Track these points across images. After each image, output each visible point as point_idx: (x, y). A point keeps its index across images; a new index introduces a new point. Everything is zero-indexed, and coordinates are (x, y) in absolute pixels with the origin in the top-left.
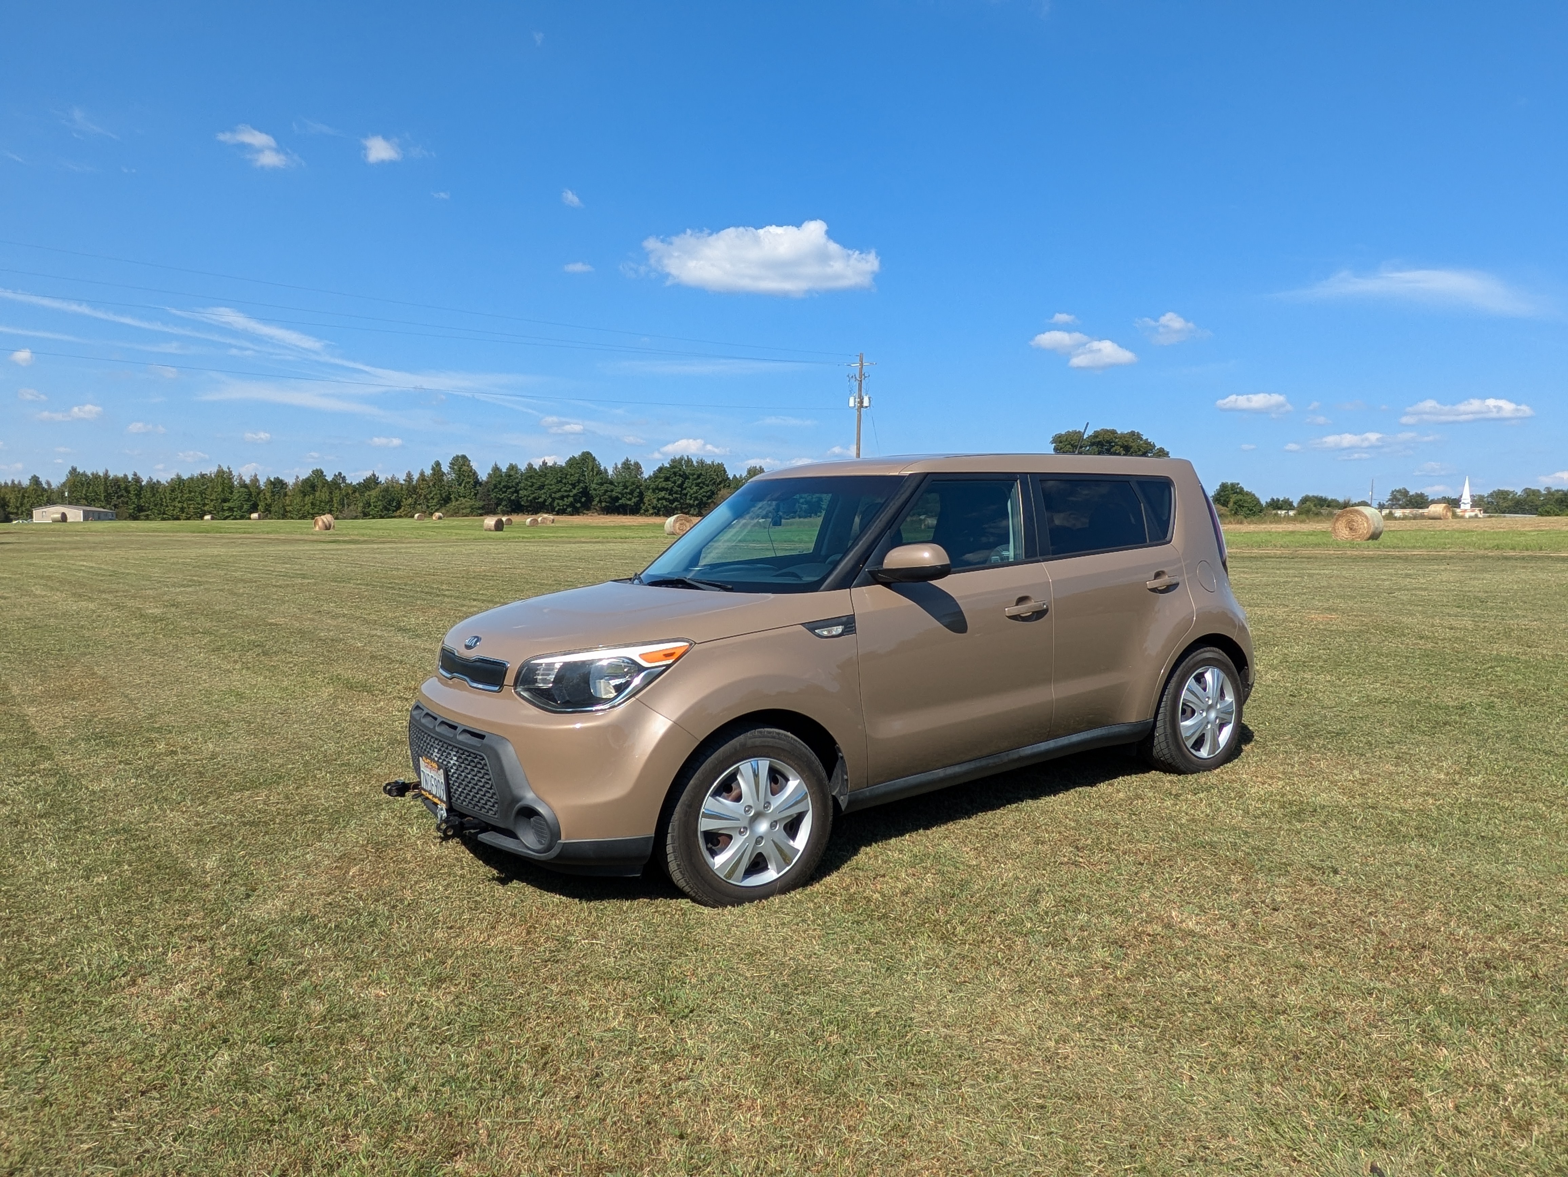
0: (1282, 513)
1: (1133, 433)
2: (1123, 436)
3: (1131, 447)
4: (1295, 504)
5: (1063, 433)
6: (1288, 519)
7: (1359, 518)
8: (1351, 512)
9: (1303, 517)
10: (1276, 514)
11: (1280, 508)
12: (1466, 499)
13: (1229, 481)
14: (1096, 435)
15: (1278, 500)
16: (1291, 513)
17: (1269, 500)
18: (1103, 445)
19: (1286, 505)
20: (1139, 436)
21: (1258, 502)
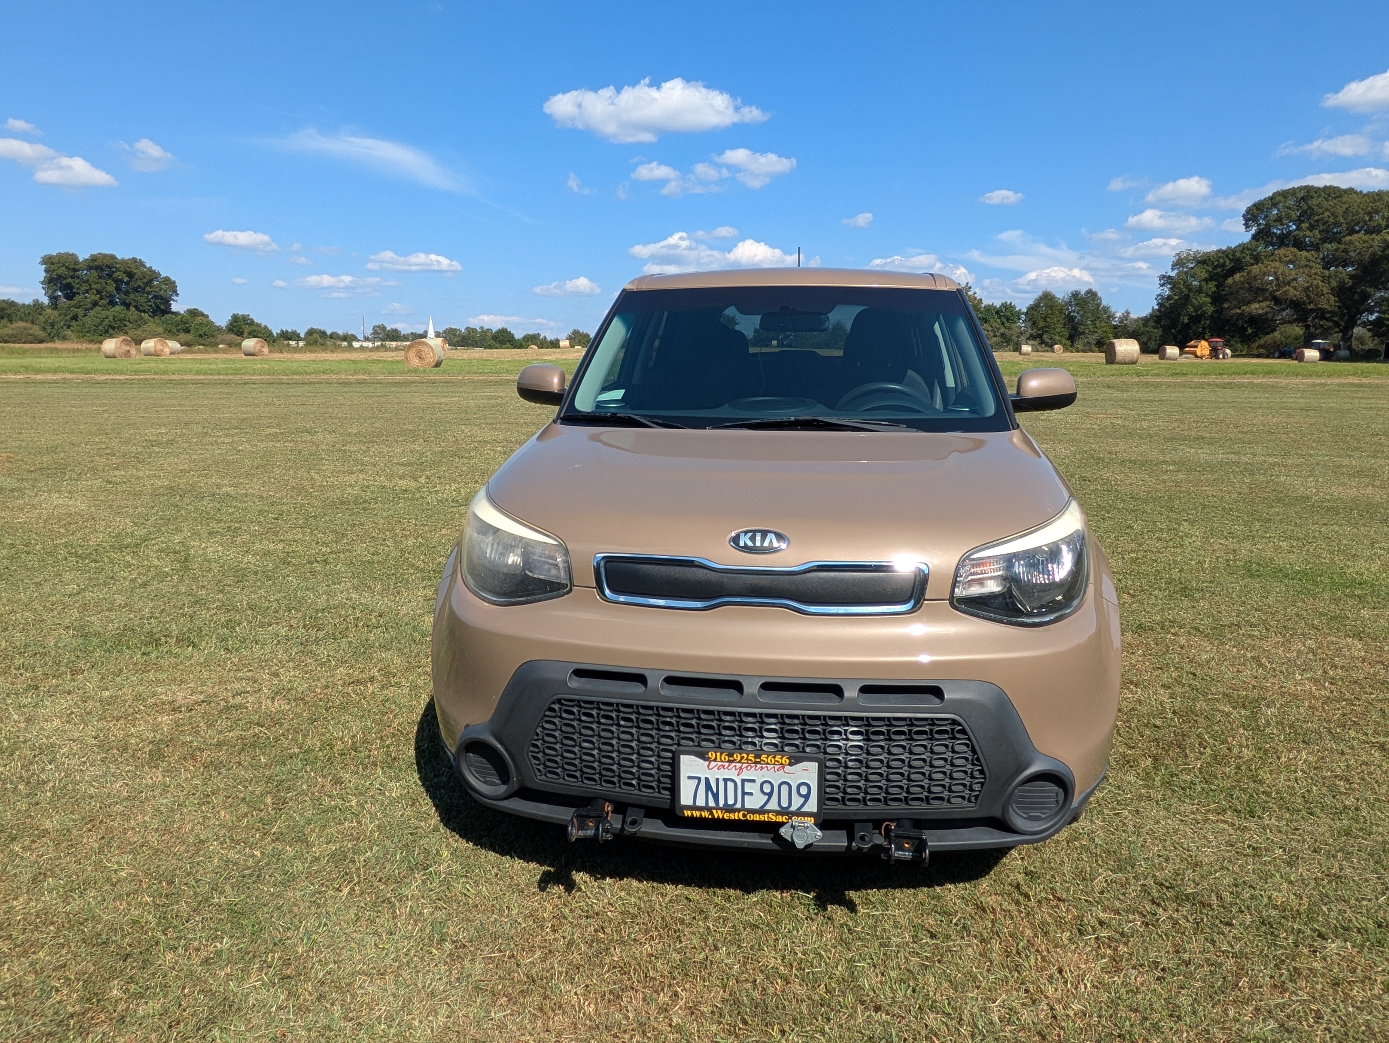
0: (293, 343)
1: (134, 260)
2: (124, 262)
3: (135, 274)
4: (302, 336)
5: (54, 254)
6: (297, 350)
7: (425, 349)
8: (419, 343)
9: (312, 348)
10: (288, 345)
11: (290, 339)
12: (431, 334)
13: (241, 313)
14: (94, 258)
15: (287, 332)
16: (301, 344)
17: (279, 332)
18: (102, 270)
19: (293, 336)
20: (142, 264)
21: (271, 333)
